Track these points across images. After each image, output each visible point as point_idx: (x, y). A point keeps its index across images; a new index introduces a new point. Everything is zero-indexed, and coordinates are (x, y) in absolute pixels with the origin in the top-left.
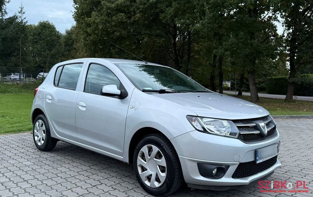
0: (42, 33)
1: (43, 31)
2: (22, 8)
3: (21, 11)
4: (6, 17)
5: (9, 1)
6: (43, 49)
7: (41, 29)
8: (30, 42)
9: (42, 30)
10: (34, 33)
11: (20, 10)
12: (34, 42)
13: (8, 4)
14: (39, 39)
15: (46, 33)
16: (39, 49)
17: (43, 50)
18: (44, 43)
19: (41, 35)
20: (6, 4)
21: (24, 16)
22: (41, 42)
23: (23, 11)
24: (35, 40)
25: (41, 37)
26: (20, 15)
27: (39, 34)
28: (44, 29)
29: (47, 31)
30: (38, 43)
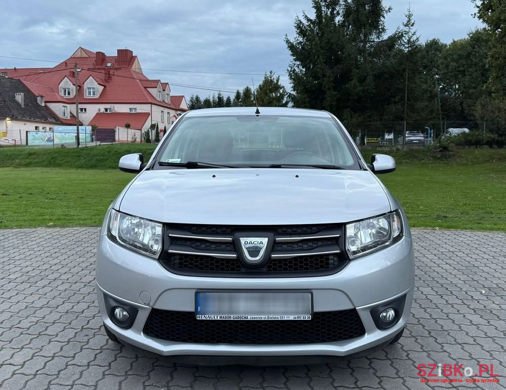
0: (473, 53)
1: (475, 50)
2: (409, 16)
3: (408, 22)
4: (385, 36)
5: (389, 9)
6: (474, 83)
7: (471, 46)
8: (451, 72)
9: (474, 48)
10: (459, 55)
11: (405, 20)
12: (460, 71)
13: (388, 13)
14: (468, 64)
15: (482, 52)
16: (467, 85)
17: (474, 85)
18: (476, 71)
19: (471, 58)
20: (385, 15)
21: (413, 29)
22: (470, 70)
23: (412, 21)
24: (462, 69)
25: (472, 60)
26: (406, 29)
27: (469, 54)
28: (477, 45)
29: (483, 48)
30: (466, 73)
